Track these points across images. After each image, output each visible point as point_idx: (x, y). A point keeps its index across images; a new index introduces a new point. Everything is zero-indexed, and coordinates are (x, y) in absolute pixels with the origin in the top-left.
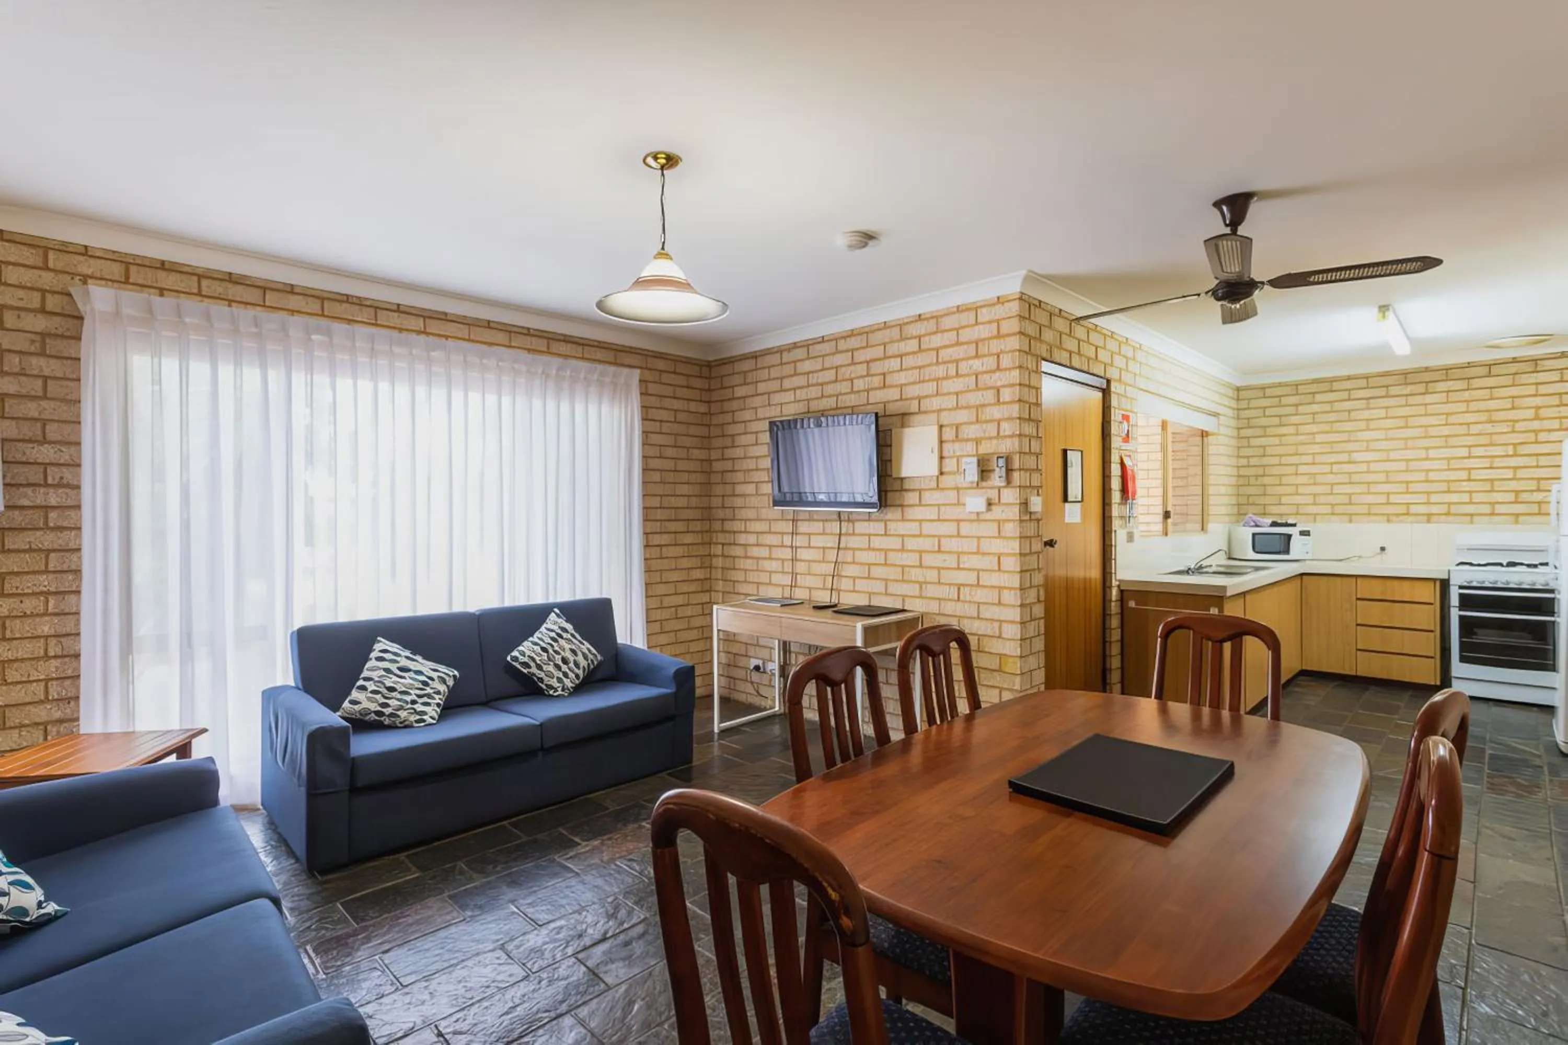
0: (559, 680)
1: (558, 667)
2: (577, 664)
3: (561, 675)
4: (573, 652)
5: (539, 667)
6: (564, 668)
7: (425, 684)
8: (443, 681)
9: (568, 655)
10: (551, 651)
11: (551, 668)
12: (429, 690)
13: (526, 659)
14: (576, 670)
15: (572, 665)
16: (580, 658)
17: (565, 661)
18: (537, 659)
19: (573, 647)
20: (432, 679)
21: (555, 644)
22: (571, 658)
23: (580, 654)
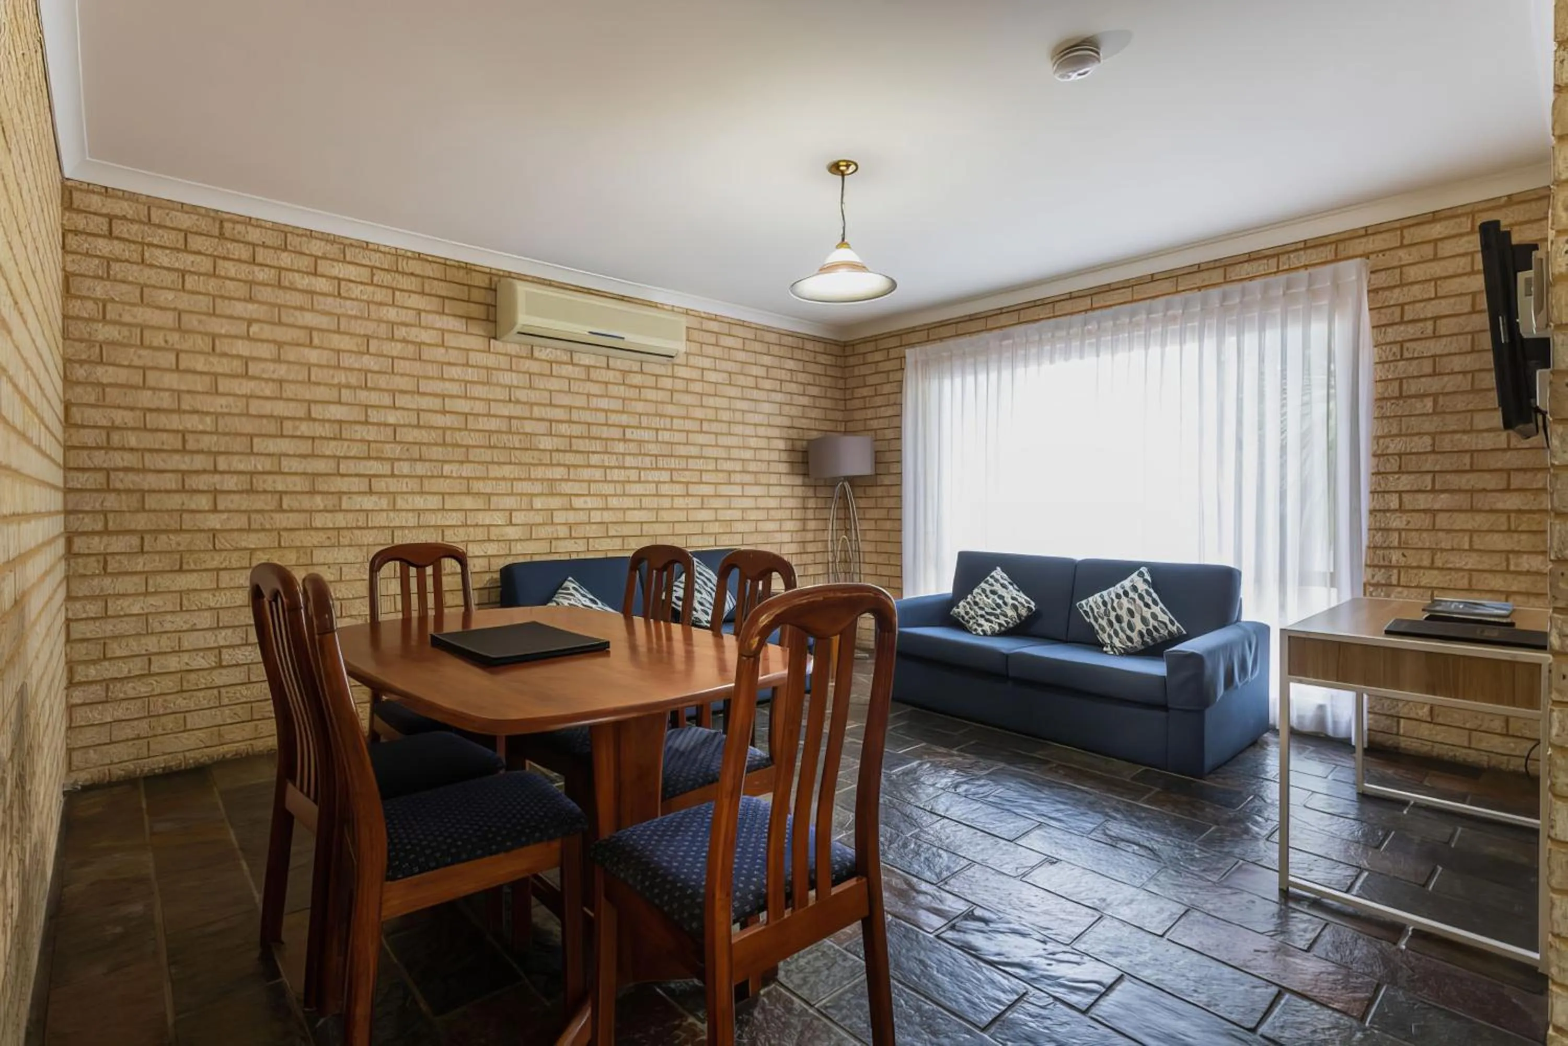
0: (1110, 636)
1: (1110, 624)
2: (1131, 627)
3: (1112, 633)
4: (1131, 613)
5: (1096, 620)
6: (1116, 626)
7: (999, 606)
8: (1015, 607)
9: (1124, 613)
10: (1109, 607)
11: (1104, 622)
12: (998, 611)
13: (1088, 610)
14: (1128, 632)
15: (1125, 625)
16: (1137, 621)
17: (1119, 619)
18: (1096, 610)
19: (1132, 607)
20: (1005, 604)
21: (1116, 601)
22: (1126, 618)
23: (1138, 617)
